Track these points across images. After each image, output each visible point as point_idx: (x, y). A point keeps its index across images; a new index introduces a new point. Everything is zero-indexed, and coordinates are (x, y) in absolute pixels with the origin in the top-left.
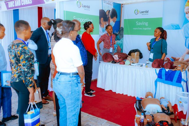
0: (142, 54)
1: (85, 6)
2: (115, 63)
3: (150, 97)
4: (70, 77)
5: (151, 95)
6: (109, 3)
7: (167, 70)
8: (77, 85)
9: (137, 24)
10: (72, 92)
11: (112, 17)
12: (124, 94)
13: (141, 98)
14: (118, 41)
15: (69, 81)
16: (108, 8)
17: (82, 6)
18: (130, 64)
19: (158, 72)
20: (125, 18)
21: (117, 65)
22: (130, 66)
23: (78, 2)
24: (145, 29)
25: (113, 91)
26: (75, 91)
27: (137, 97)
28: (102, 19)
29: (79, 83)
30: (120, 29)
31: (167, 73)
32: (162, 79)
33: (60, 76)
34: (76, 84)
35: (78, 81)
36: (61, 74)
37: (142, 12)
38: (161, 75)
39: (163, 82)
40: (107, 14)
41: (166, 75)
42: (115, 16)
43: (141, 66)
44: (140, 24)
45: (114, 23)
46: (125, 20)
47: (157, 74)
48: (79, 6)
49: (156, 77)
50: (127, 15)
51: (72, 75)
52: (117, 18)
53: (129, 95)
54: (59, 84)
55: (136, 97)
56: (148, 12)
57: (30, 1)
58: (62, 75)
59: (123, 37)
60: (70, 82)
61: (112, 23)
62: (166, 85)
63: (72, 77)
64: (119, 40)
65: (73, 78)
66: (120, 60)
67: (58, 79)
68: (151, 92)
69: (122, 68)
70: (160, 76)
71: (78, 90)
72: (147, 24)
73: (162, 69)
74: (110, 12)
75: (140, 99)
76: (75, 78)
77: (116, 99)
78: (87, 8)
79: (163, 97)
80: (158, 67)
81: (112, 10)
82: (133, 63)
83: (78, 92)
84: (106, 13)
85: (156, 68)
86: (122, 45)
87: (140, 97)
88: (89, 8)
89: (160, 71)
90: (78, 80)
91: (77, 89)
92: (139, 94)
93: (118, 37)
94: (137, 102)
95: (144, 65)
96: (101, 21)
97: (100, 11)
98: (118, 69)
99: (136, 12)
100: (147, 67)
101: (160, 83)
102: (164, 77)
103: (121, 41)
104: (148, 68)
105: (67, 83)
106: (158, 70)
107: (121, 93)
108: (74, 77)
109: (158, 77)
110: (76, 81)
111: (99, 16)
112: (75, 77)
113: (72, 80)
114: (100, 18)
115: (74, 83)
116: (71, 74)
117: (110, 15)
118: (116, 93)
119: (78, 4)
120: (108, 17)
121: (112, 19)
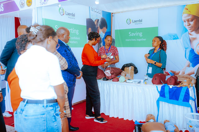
0: (137, 68)
1: (69, 14)
2: (107, 80)
3: (152, 121)
4: (44, 106)
5: (152, 118)
6: (98, 12)
7: (171, 87)
8: (55, 119)
9: (130, 35)
11: (101, 27)
12: (119, 118)
13: (141, 122)
15: (42, 113)
16: (97, 17)
17: (65, 14)
18: (125, 81)
19: (160, 89)
20: (116, 29)
21: (110, 82)
22: (125, 83)
23: (60, 9)
24: (139, 40)
25: (106, 114)
27: (136, 121)
28: (90, 29)
29: (57, 115)
31: (171, 91)
32: (165, 97)
33: (26, 106)
34: (53, 117)
35: (56, 113)
36: (28, 102)
37: (135, 21)
38: (164, 93)
39: (167, 102)
40: (95, 23)
41: (170, 92)
42: (104, 27)
43: (139, 83)
44: (133, 34)
45: (104, 34)
46: (117, 31)
47: (158, 92)
48: (62, 13)
49: (158, 95)
50: (118, 25)
51: (47, 103)
52: (107, 28)
53: (125, 119)
54: (25, 119)
55: (134, 121)
56: (141, 21)
57: (1, 8)
58: (30, 105)
60: (44, 114)
61: (102, 34)
62: (171, 105)
63: (47, 106)
65: (48, 108)
66: (113, 76)
67: (23, 110)
68: (152, 114)
69: (116, 86)
70: (162, 94)
71: (56, 127)
72: (141, 35)
73: (165, 86)
74: (99, 21)
75: (140, 124)
76: (51, 108)
77: (110, 125)
78: (71, 16)
79: (168, 119)
80: (160, 83)
81: (101, 19)
82: (129, 79)
83: (57, 130)
84: (94, 23)
85: (157, 84)
87: (139, 121)
88: (74, 15)
89: (163, 88)
90: (55, 111)
91: (55, 124)
92: (137, 117)
94: (137, 127)
95: (142, 81)
96: (89, 32)
97: (87, 20)
98: (111, 88)
99: (128, 21)
100: (146, 84)
101: (163, 102)
102: (167, 95)
104: (148, 85)
105: (39, 116)
106: (160, 87)
107: (116, 117)
108: (50, 106)
109: (160, 96)
110: (53, 113)
112: (52, 106)
113: (46, 111)
114: (88, 28)
115: (50, 115)
116: (45, 102)
117: (99, 25)
118: (110, 117)
119: (61, 11)
120: (96, 27)
121: (101, 30)
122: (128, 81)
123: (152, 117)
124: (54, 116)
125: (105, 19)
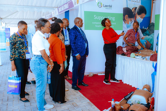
1: (106, 6)
2: (125, 55)
6: (136, 1)
8: (39, 64)
10: (35, 69)
12: (130, 85)
14: (147, 36)
16: (135, 5)
17: (103, 6)
20: (156, 14)
26: (37, 68)
28: (127, 16)
30: (150, 25)
40: (133, 11)
42: (143, 13)
45: (142, 19)
48: (100, 6)
53: (133, 86)
59: (153, 32)
61: (139, 19)
64: (149, 35)
74: (137, 9)
78: (108, 8)
81: (139, 7)
84: (131, 10)
85: (153, 61)
86: (152, 40)
88: (111, 7)
93: (148, 32)
96: (125, 18)
97: (123, 9)
103: (152, 36)
109: (155, 71)
110: (38, 61)
111: (123, 13)
114: (124, 15)
117: (136, 12)
118: (124, 83)
119: (99, 4)
120: (134, 14)
121: (139, 16)
122: (136, 57)
123: (146, 86)
124: (39, 63)
125: (144, 6)
